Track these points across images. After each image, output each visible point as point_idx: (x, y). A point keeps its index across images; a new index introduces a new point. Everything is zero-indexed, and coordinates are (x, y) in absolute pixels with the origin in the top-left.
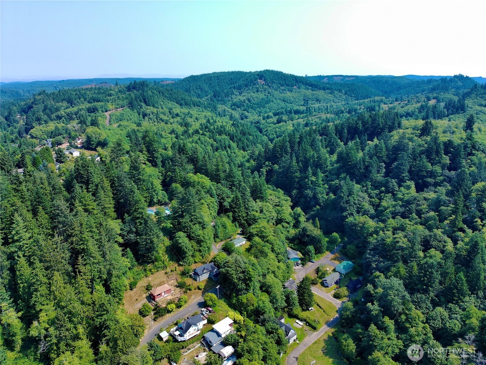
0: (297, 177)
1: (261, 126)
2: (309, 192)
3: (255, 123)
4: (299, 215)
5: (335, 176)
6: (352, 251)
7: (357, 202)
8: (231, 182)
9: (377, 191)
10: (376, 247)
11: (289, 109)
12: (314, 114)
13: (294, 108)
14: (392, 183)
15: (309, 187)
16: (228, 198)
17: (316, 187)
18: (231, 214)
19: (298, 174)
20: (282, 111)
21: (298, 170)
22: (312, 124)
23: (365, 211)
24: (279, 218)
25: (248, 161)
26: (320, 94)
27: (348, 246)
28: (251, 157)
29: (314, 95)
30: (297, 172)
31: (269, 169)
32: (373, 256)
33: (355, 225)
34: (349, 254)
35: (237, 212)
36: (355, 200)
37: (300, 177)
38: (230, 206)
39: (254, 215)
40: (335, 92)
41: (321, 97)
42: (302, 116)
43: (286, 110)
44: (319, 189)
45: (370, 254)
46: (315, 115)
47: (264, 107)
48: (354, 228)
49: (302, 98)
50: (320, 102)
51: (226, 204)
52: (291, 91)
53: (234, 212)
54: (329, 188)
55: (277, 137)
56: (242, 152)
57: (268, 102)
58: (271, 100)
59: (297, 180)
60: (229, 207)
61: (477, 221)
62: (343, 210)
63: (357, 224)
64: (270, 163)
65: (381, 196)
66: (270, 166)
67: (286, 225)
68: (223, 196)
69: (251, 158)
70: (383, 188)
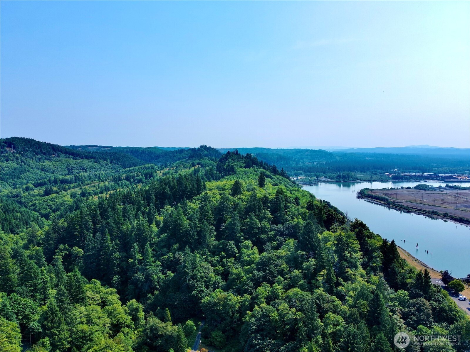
0: (116, 259)
1: (23, 200)
2: (139, 275)
3: (14, 197)
4: (137, 310)
5: (165, 249)
6: (220, 339)
7: (203, 274)
8: (31, 286)
9: (217, 258)
10: (261, 327)
11: (53, 178)
12: (86, 183)
13: (59, 178)
14: (231, 246)
15: (138, 269)
16: (33, 314)
17: (148, 267)
18: (47, 340)
19: (117, 255)
20: (45, 182)
21: (116, 249)
22: (89, 193)
23: (215, 283)
24: (115, 323)
25: (26, 247)
26: (85, 162)
27: (214, 334)
28: (30, 241)
29: (78, 163)
30: (115, 252)
31: (65, 254)
32: (263, 340)
33: (215, 304)
34: (217, 344)
35: (56, 334)
36: (200, 273)
37: (120, 258)
38: (43, 326)
39: (82, 331)
40: (100, 160)
41: (86, 166)
42: (72, 185)
43: (49, 180)
44: (151, 269)
45: (256, 338)
46: (88, 184)
47: (19, 178)
48: (215, 308)
49: (65, 167)
50: (86, 170)
51: (35, 325)
52: (50, 160)
53: (52, 335)
54: (162, 265)
55: (54, 211)
56: (11, 235)
57: (23, 172)
58: (27, 169)
59: (117, 262)
60: (41, 330)
61: (348, 272)
62: (191, 288)
63: (218, 303)
64: (66, 245)
65: (223, 262)
66: (67, 250)
67: (126, 330)
68: (27, 313)
69: (30, 243)
70: (223, 253)
